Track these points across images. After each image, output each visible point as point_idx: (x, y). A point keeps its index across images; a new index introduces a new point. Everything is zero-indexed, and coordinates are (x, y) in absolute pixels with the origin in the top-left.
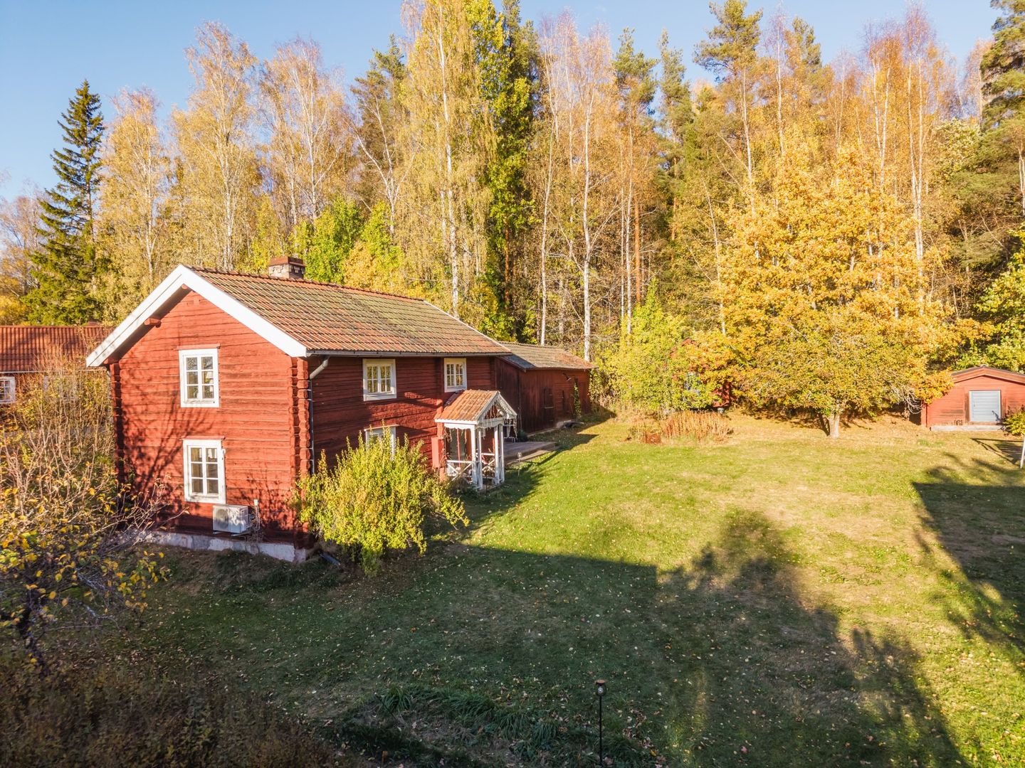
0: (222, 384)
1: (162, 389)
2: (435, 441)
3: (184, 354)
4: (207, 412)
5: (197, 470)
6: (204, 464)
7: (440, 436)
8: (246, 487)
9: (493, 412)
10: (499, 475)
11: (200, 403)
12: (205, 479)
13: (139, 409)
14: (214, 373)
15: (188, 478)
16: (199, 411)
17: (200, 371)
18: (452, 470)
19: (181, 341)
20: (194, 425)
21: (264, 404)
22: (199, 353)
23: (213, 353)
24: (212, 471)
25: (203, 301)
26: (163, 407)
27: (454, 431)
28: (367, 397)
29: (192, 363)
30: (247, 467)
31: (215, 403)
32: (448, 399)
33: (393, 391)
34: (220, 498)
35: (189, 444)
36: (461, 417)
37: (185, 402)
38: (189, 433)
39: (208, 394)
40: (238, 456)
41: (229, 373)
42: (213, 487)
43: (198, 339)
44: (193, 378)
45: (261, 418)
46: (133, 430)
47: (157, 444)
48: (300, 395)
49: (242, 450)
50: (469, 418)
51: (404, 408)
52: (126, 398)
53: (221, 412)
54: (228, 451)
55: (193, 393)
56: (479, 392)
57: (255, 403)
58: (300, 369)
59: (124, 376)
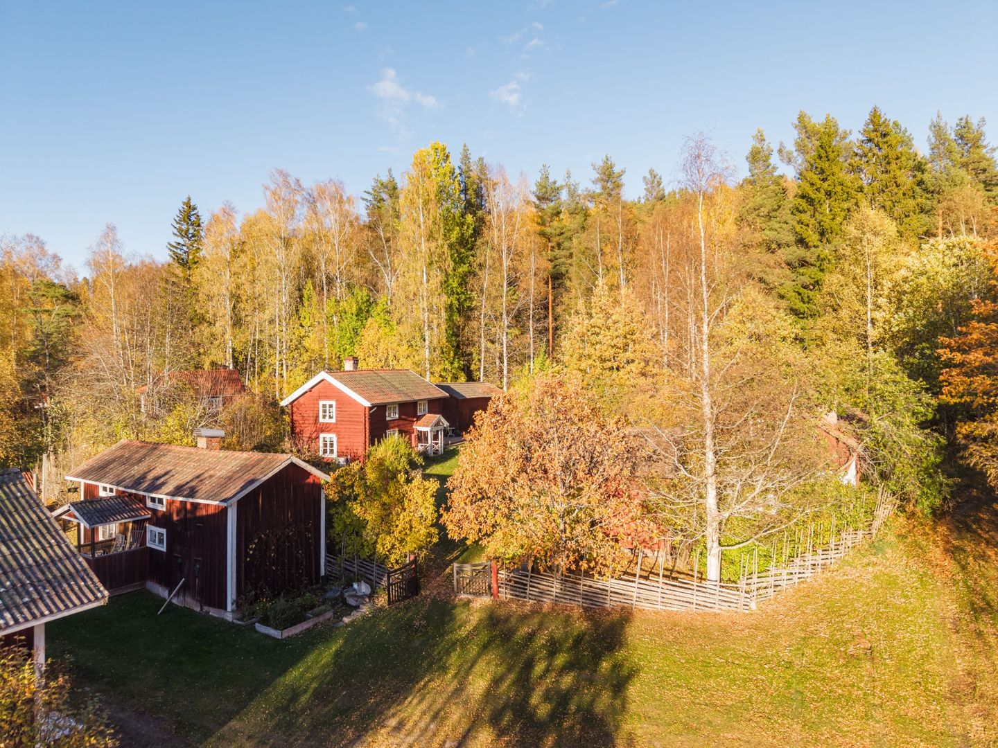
0: (337, 414)
1: (311, 415)
2: (413, 436)
3: (321, 403)
4: (330, 424)
5: (325, 445)
6: (328, 443)
7: (415, 434)
8: (345, 451)
9: (438, 424)
10: (441, 451)
11: (327, 420)
12: (328, 448)
13: (301, 422)
14: (334, 409)
15: (321, 449)
16: (327, 424)
17: (328, 409)
18: (420, 448)
19: (320, 398)
20: (325, 428)
21: (353, 422)
22: (328, 403)
23: (333, 403)
24: (332, 445)
25: (330, 384)
26: (311, 422)
27: (421, 432)
28: (388, 419)
29: (324, 406)
30: (345, 444)
31: (333, 421)
32: (419, 418)
33: (397, 416)
34: (334, 456)
35: (322, 436)
36: (424, 426)
37: (321, 420)
38: (322, 432)
39: (330, 417)
40: (342, 440)
41: (339, 411)
42: (332, 451)
43: (327, 398)
44: (325, 411)
45: (352, 427)
46: (297, 430)
47: (308, 435)
48: (367, 419)
49: (344, 438)
50: (428, 426)
51: (401, 422)
52: (295, 418)
53: (336, 424)
54: (338, 438)
55: (324, 417)
56: (432, 415)
57: (349, 421)
58: (367, 410)
59: (295, 409)
